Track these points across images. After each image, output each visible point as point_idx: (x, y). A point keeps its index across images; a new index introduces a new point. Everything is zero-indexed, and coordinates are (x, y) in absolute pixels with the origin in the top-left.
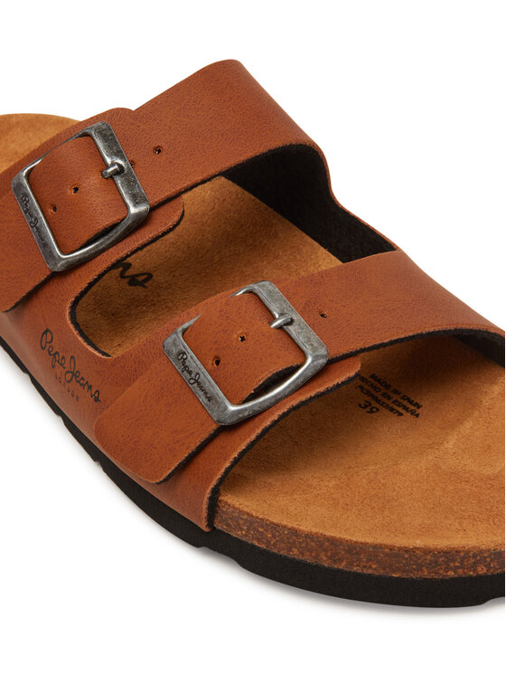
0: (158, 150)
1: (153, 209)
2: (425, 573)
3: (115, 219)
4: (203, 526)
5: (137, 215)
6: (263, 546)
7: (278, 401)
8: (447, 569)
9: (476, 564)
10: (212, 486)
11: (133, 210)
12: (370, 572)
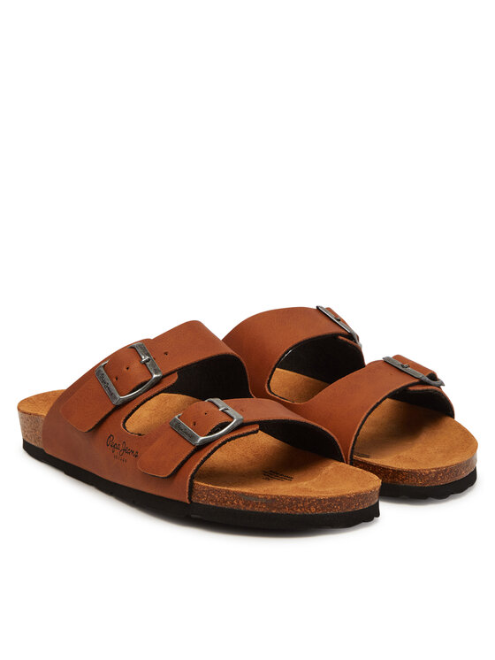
0: (166, 353)
1: (164, 377)
2: (287, 511)
3: (146, 379)
4: (188, 502)
5: (156, 378)
6: (214, 504)
7: (221, 436)
8: (297, 508)
9: (310, 505)
10: (191, 473)
11: (155, 376)
12: (261, 510)
